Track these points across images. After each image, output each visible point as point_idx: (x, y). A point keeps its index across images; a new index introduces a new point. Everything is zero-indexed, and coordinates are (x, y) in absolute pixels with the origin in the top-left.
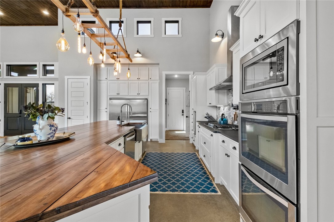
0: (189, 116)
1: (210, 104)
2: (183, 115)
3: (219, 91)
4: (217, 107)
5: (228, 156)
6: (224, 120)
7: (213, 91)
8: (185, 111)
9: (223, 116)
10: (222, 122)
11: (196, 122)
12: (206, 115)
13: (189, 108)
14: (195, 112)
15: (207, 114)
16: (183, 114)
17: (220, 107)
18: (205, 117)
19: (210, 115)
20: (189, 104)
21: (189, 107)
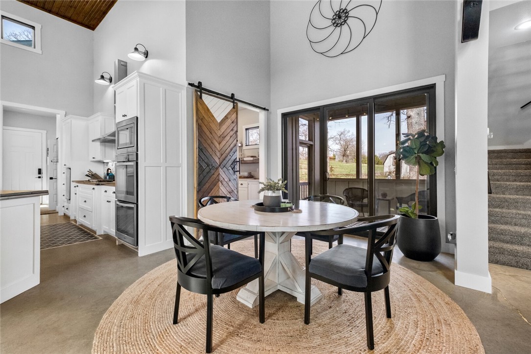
0: (57, 176)
1: (93, 158)
2: (39, 177)
3: (106, 143)
4: (104, 163)
5: (109, 202)
6: (110, 174)
7: (98, 144)
8: (44, 171)
9: (109, 171)
10: (108, 177)
11: (71, 182)
12: (87, 173)
13: (56, 164)
14: (70, 169)
15: (90, 171)
16: (40, 175)
17: (108, 163)
18: (87, 175)
19: (94, 173)
20: (56, 159)
21: (57, 162)
